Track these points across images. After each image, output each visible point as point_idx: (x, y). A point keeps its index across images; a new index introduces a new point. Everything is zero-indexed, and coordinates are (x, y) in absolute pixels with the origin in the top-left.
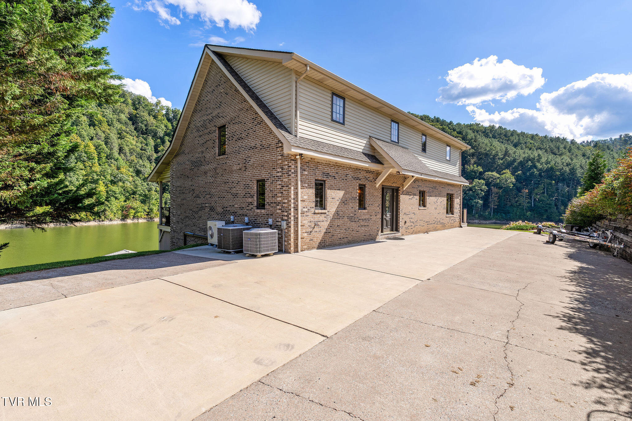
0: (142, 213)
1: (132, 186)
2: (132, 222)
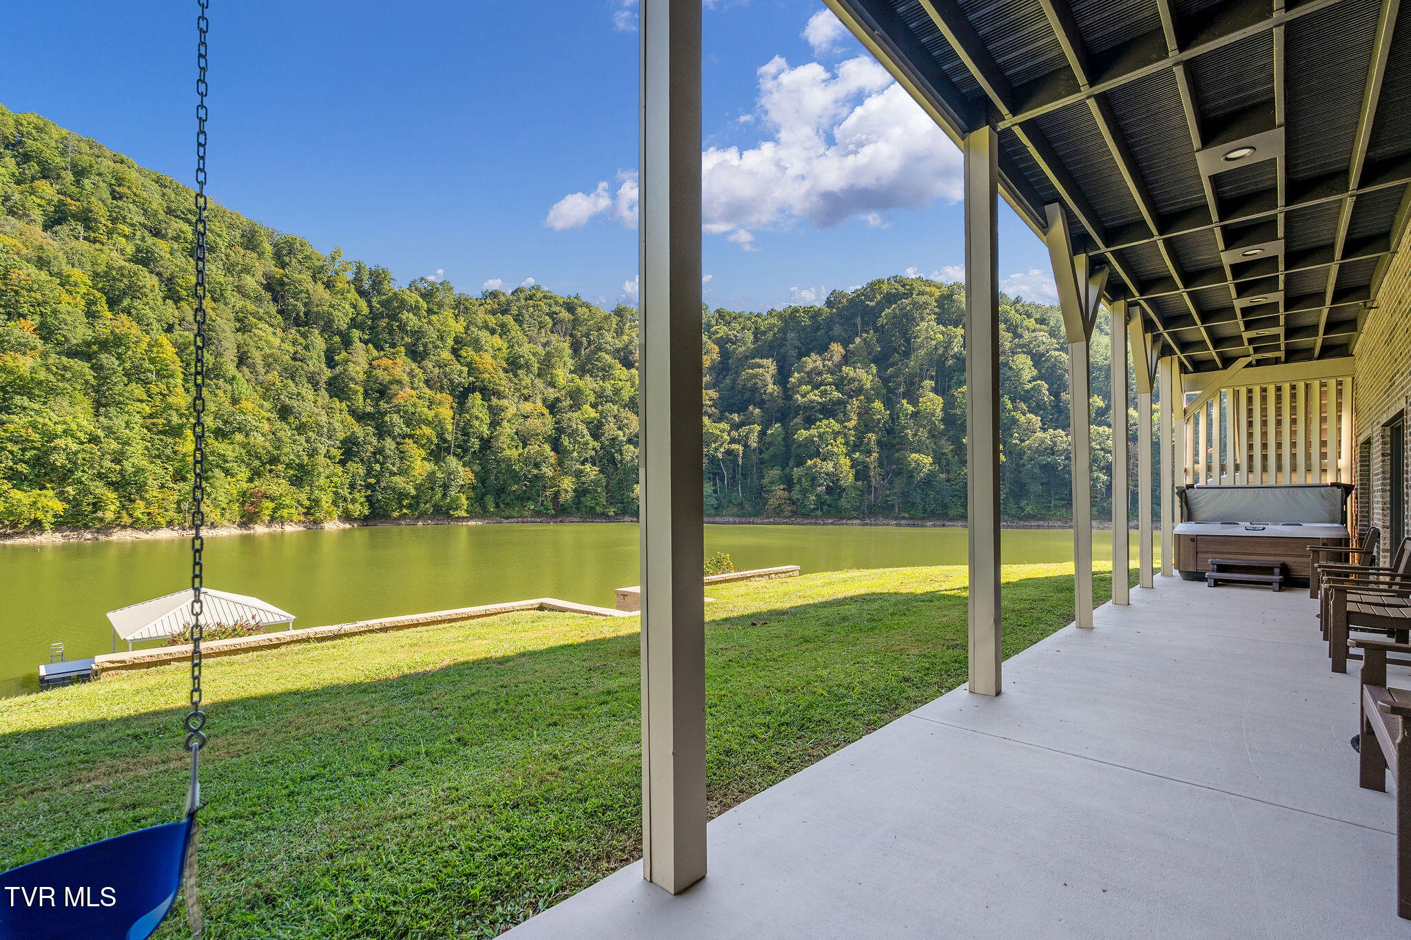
0: (293, 511)
1: (267, 444)
2: (267, 530)
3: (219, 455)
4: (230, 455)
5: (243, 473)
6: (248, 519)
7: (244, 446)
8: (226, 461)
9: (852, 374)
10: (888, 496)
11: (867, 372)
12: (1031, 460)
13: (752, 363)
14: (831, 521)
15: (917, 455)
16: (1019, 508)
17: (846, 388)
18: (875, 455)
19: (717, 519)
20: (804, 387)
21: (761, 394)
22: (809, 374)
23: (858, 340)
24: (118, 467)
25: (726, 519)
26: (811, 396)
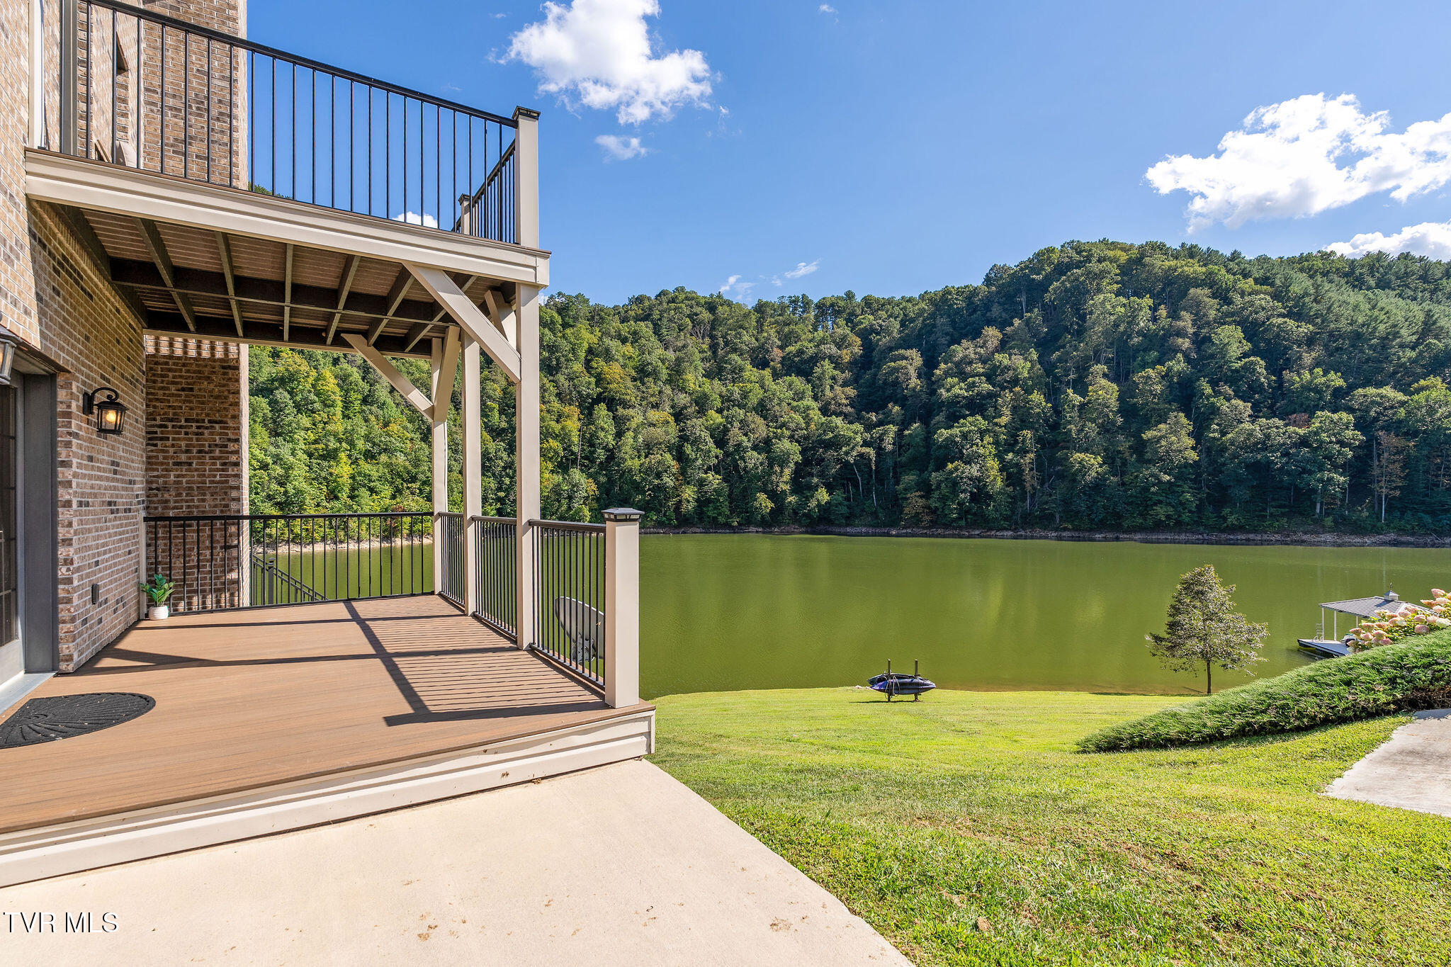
1: (407, 463)
3: (365, 475)
4: (375, 475)
5: (387, 491)
6: (388, 534)
7: (388, 465)
8: (370, 481)
9: (1006, 362)
10: (1046, 503)
11: (1026, 359)
12: (1235, 458)
13: (895, 355)
14: (977, 532)
15: (1082, 455)
16: (1219, 517)
17: (999, 378)
18: (1032, 456)
19: (848, 529)
20: (949, 380)
21: (903, 390)
22: (958, 364)
23: (1017, 322)
24: (282, 490)
25: (858, 530)
26: (956, 390)
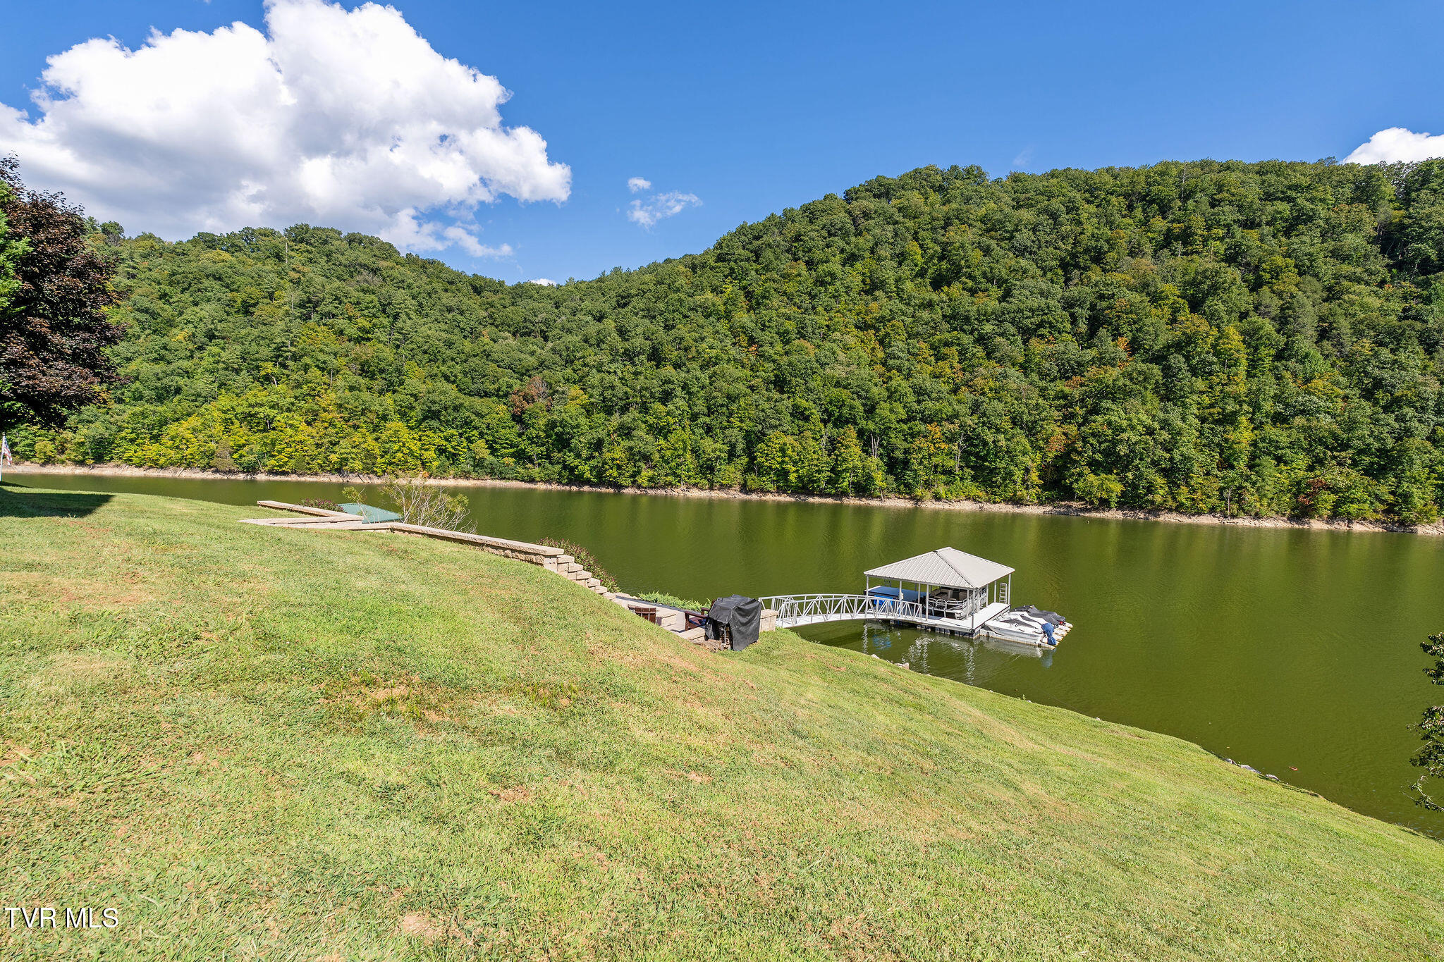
0: (1366, 506)
1: (1335, 426)
2: (1326, 527)
3: (1271, 441)
4: (1285, 441)
5: (1302, 461)
6: (1302, 512)
7: (1304, 429)
8: (1277, 448)
24: (1168, 456)
